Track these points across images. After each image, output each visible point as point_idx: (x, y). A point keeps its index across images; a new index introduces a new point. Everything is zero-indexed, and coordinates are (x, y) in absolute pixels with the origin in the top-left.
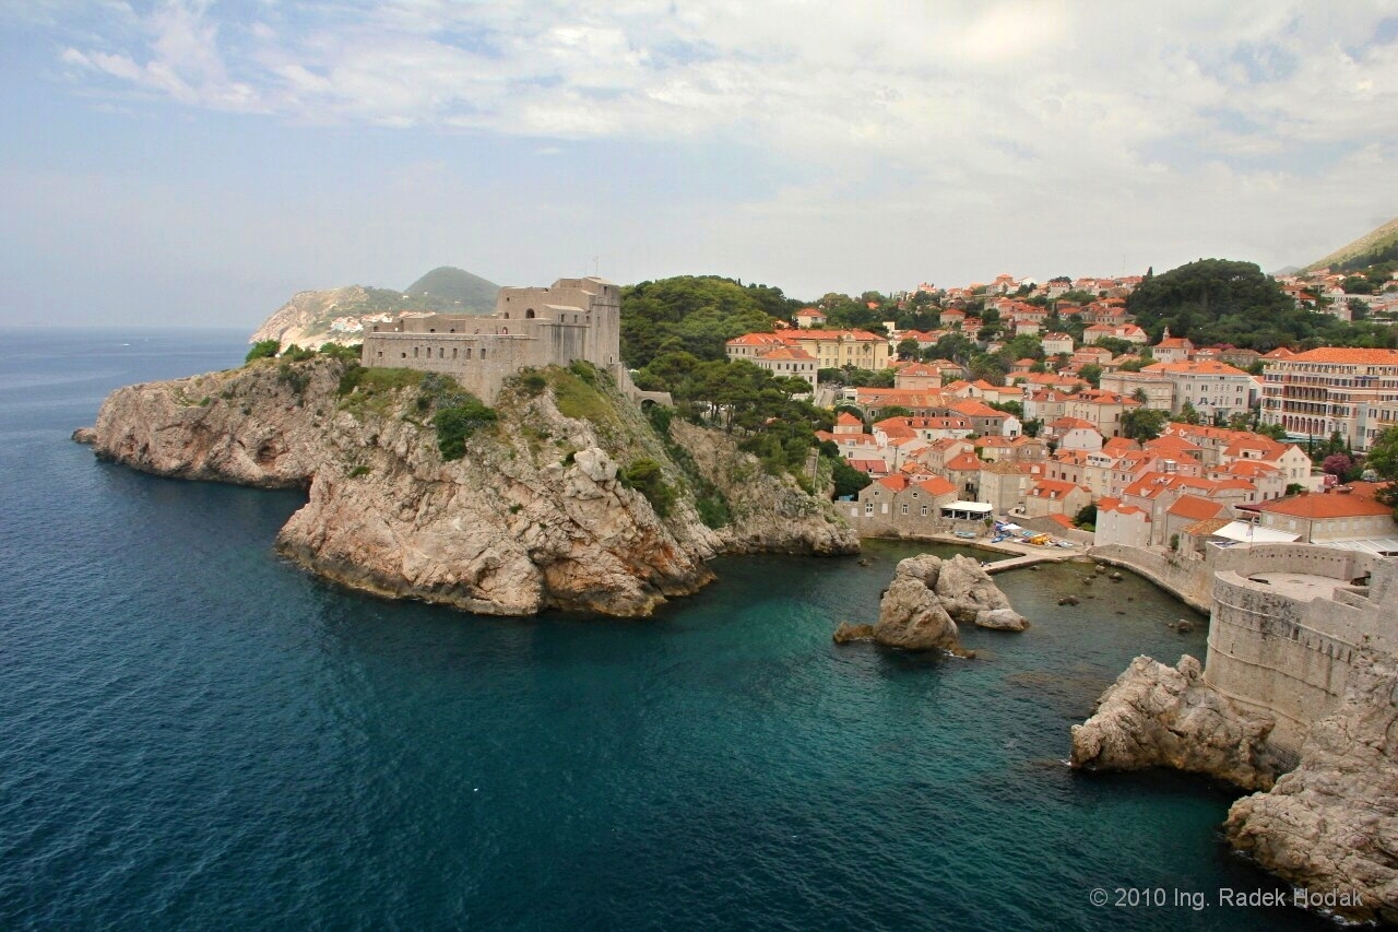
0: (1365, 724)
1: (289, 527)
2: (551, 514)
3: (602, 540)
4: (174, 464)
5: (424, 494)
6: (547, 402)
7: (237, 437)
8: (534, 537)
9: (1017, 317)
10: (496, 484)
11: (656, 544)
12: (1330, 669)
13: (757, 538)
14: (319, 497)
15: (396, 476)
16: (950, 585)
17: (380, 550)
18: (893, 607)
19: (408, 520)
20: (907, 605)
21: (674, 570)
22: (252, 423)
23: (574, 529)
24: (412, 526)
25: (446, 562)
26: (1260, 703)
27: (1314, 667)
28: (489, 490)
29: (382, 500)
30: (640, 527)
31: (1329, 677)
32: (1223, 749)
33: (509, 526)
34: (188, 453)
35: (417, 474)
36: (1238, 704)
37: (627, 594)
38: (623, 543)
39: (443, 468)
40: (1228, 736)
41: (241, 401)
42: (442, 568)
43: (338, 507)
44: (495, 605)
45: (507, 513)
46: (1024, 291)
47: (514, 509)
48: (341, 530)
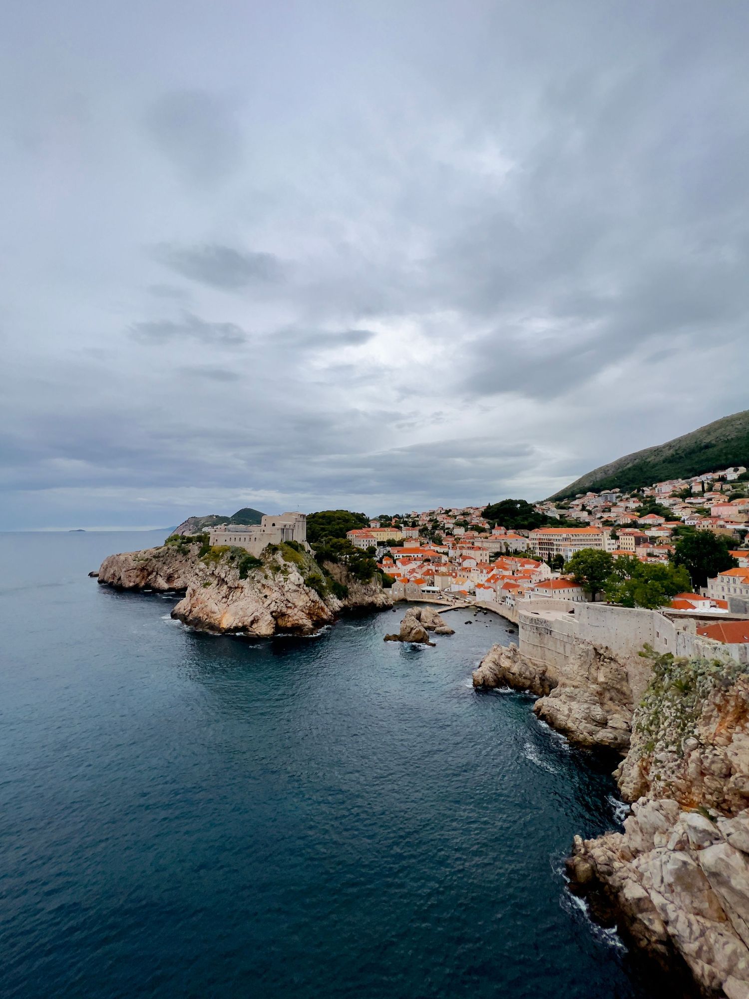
0: (580, 668)
1: (177, 608)
2: (279, 598)
3: (298, 607)
4: (132, 584)
5: (231, 592)
6: (279, 557)
7: (159, 573)
8: (273, 607)
9: (445, 521)
10: (259, 588)
11: (318, 607)
12: (565, 646)
13: (356, 603)
14: (190, 595)
15: (221, 586)
16: (425, 618)
17: (213, 615)
18: (405, 627)
19: (225, 603)
20: (409, 627)
21: (325, 617)
22: (165, 568)
23: (288, 603)
24: (226, 605)
25: (238, 618)
26: (541, 660)
27: (558, 646)
28: (256, 590)
29: (215, 595)
30: (313, 601)
31: (564, 649)
32: (529, 679)
33: (263, 603)
34: (138, 580)
35: (229, 585)
36: (533, 661)
37: (307, 628)
38: (306, 608)
39: (239, 582)
40: (531, 674)
41: (162, 559)
42: (237, 621)
44: (257, 635)
45: (263, 598)
46: (447, 512)
47: (266, 597)
48: (197, 608)
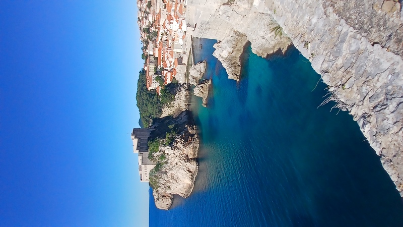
2: (178, 158)
3: (183, 148)
4: (170, 200)
5: (174, 178)
10: (172, 167)
13: (185, 104)
15: (170, 182)
19: (179, 181)
29: (175, 185)
30: (181, 139)
35: (170, 179)
38: (184, 144)
39: (169, 175)
42: (188, 178)
43: (177, 191)
44: (196, 170)
46: (139, 20)
47: (177, 164)
48: (181, 191)
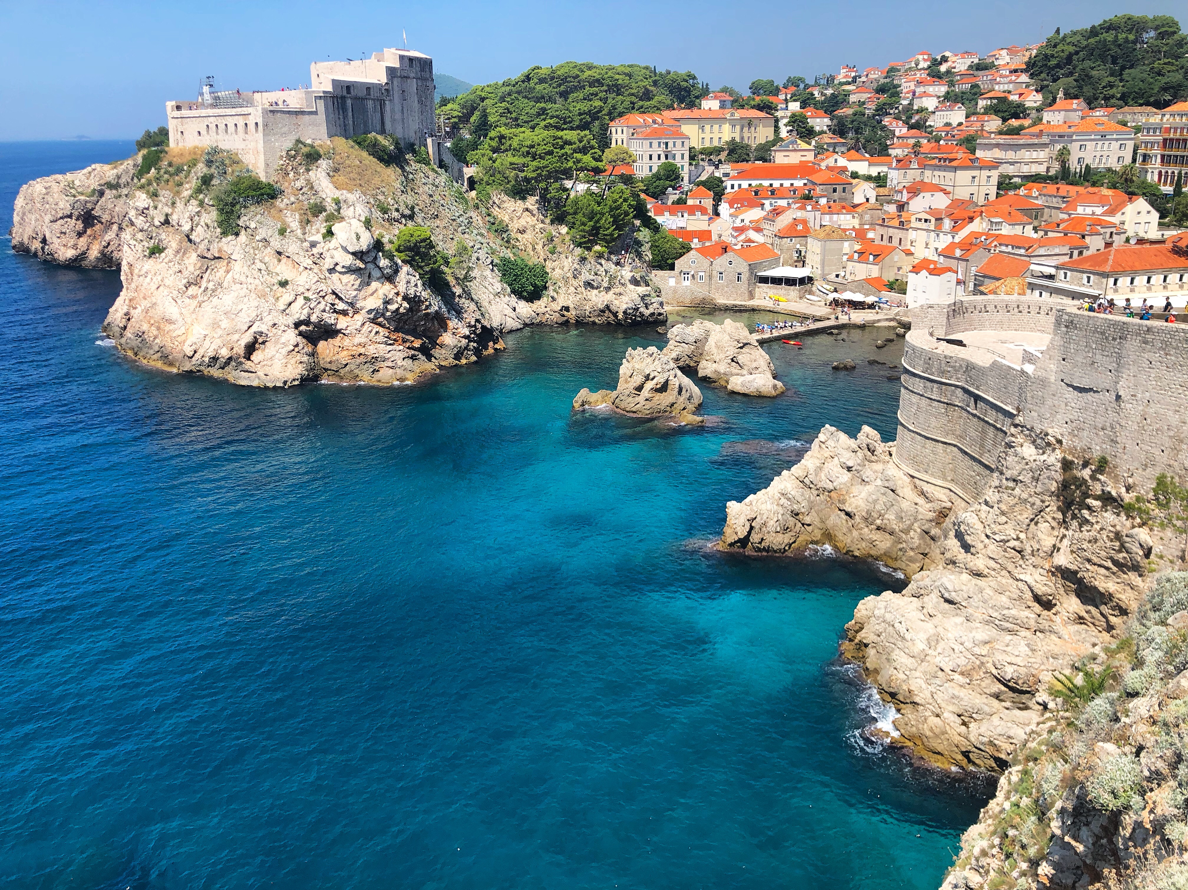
2: (314, 287)
3: (364, 311)
4: (70, 253)
5: (207, 269)
6: (321, 175)
8: (298, 312)
9: (919, 90)
10: (267, 259)
11: (427, 315)
13: (567, 309)
15: (184, 253)
16: (714, 350)
17: (169, 327)
19: (193, 297)
20: (640, 371)
23: (337, 301)
24: (195, 303)
25: (220, 337)
28: (259, 265)
29: (171, 278)
32: (892, 534)
33: (277, 300)
34: (82, 243)
35: (199, 250)
37: (390, 364)
38: (388, 314)
39: (220, 245)
42: (218, 342)
43: (137, 287)
44: (259, 378)
45: (275, 287)
47: (284, 284)
48: (139, 310)
